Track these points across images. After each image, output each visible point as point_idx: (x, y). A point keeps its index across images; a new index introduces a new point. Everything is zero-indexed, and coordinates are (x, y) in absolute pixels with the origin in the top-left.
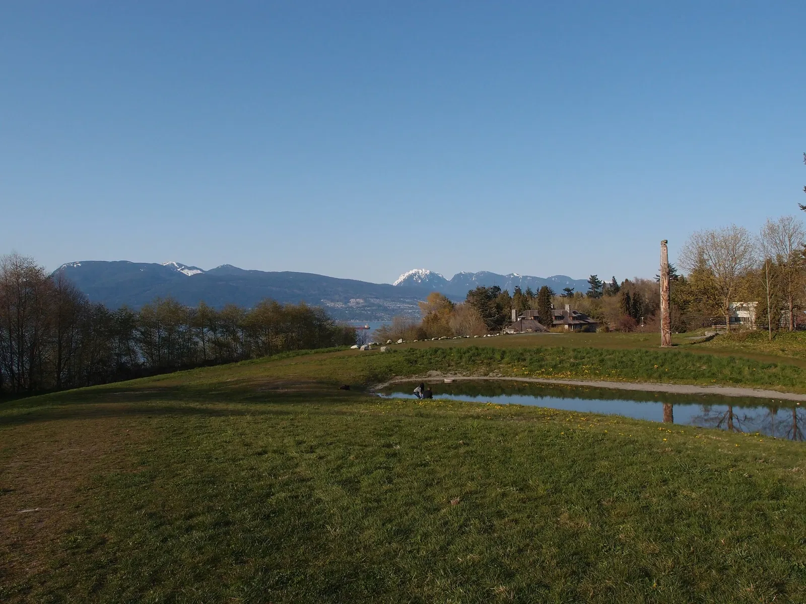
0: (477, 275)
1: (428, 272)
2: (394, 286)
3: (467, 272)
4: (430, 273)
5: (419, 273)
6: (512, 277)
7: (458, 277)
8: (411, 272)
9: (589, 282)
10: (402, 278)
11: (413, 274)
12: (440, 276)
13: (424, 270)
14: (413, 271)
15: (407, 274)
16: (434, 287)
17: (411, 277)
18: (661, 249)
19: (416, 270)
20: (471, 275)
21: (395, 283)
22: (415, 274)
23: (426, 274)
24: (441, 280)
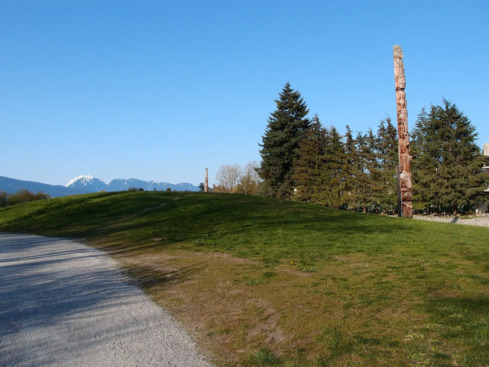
0: (128, 181)
1: (92, 178)
2: (66, 187)
3: (121, 178)
4: (94, 178)
5: (85, 178)
6: (153, 183)
7: (114, 182)
8: (79, 178)
9: (199, 187)
10: (72, 182)
11: (81, 178)
12: (101, 180)
13: (89, 176)
14: (81, 177)
15: (76, 179)
16: (96, 188)
17: (79, 181)
18: (205, 171)
19: (83, 176)
20: (124, 181)
21: (67, 185)
22: (82, 179)
23: (91, 179)
24: (103, 184)
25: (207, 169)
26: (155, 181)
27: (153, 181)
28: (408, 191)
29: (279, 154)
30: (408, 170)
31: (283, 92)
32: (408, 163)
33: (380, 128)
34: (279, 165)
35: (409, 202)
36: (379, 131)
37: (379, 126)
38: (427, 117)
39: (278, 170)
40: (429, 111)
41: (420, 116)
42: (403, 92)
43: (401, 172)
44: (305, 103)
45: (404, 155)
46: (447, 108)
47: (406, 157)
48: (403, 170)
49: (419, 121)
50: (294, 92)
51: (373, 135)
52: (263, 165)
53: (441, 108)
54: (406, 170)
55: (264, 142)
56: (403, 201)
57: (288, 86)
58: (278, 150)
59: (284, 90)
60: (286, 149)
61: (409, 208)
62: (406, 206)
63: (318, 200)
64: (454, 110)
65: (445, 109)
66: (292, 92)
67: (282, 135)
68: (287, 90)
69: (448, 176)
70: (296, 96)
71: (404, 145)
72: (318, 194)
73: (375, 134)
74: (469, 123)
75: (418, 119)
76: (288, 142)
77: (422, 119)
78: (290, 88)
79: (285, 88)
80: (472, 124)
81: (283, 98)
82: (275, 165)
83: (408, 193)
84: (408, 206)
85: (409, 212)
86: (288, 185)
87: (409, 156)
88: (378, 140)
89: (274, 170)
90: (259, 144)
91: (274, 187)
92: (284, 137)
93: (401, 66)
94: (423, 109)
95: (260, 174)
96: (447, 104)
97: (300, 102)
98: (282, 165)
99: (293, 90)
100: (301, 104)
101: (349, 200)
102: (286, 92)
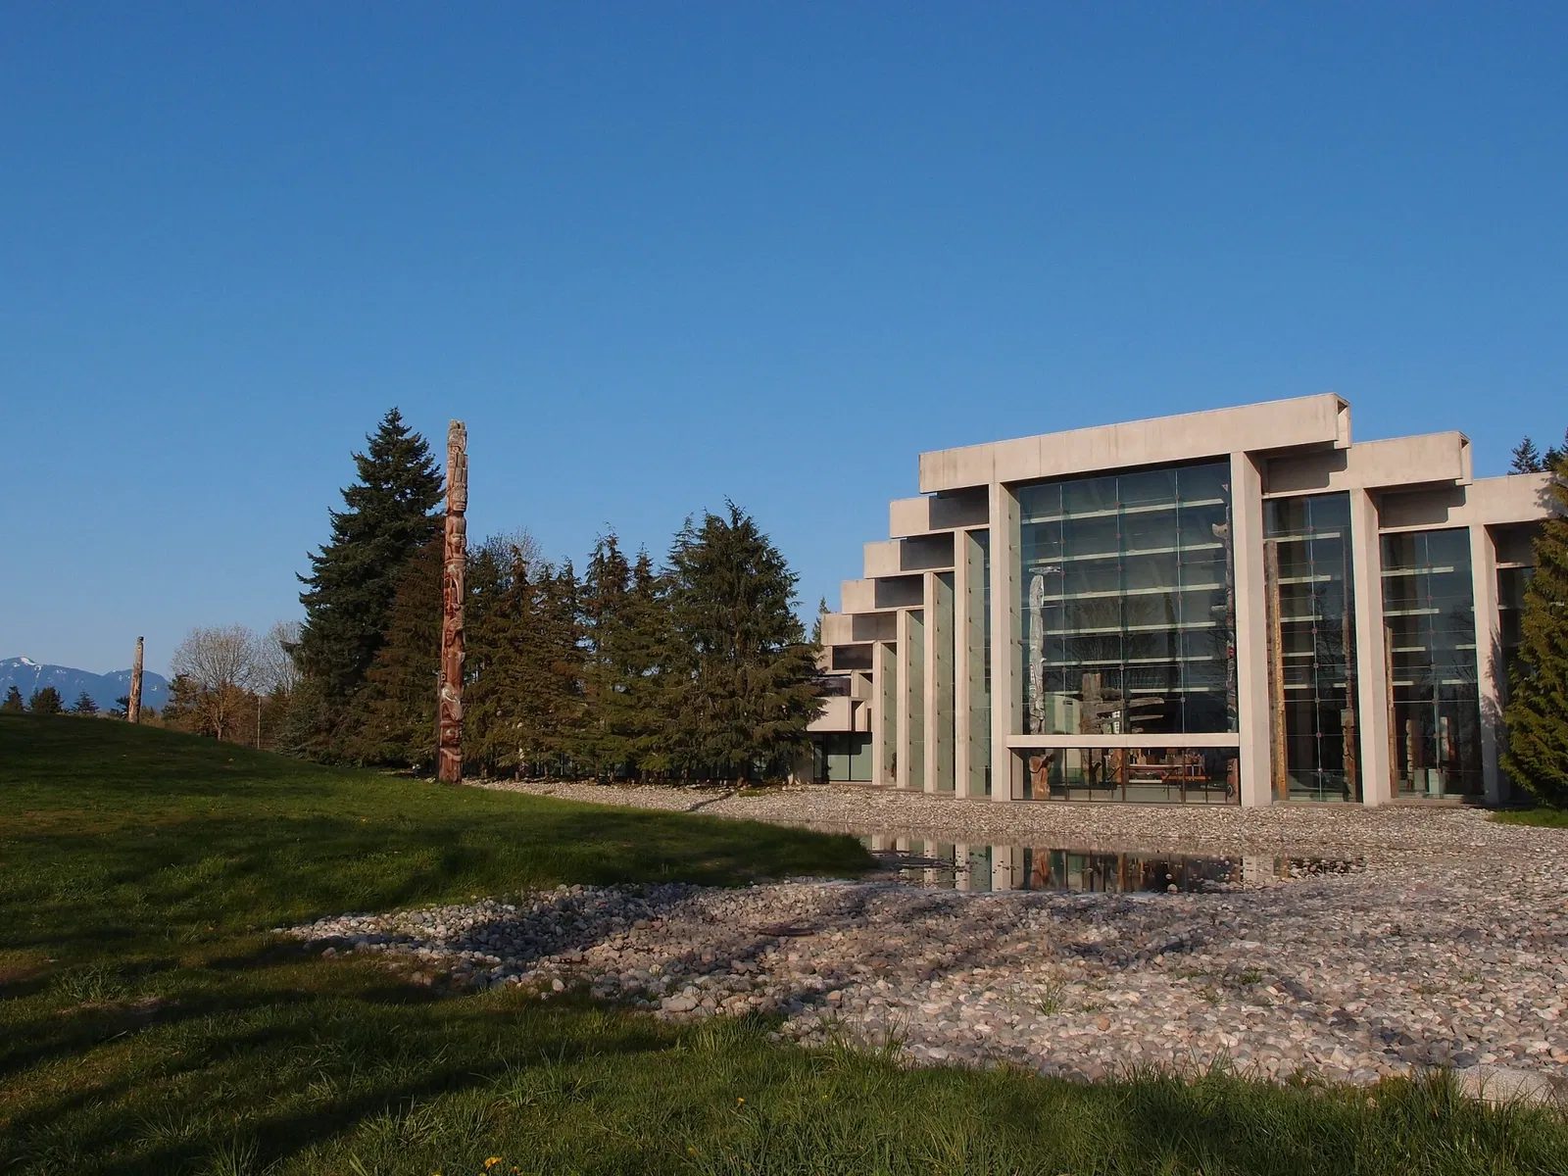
18: (136, 646)
25: (142, 639)
26: (25, 661)
27: (18, 660)
28: (452, 726)
29: (351, 608)
30: (457, 681)
31: (379, 432)
32: (457, 667)
33: (593, 559)
34: (349, 639)
35: (452, 749)
36: (593, 568)
37: (591, 555)
38: (696, 541)
39: (346, 653)
40: (700, 524)
41: (680, 538)
42: (459, 519)
43: (443, 686)
44: (438, 468)
45: (451, 649)
46: (735, 522)
47: (455, 654)
48: (446, 681)
49: (677, 549)
50: (408, 438)
51: (576, 575)
52: (307, 635)
53: (722, 521)
54: (453, 684)
55: (316, 569)
56: (443, 746)
57: (395, 417)
58: (352, 595)
59: (384, 429)
60: (371, 594)
61: (452, 760)
62: (446, 756)
63: (429, 739)
64: (747, 530)
65: (731, 527)
66: (407, 436)
67: (365, 554)
68: (392, 428)
69: (720, 690)
70: (415, 449)
71: (452, 629)
72: (429, 725)
73: (581, 574)
74: (783, 565)
75: (674, 544)
76: (380, 575)
77: (684, 543)
78: (400, 423)
79: (385, 424)
80: (791, 567)
81: (377, 451)
82: (339, 638)
83: (452, 729)
84: (450, 756)
85: (453, 768)
86: (372, 698)
87: (460, 654)
88: (586, 590)
89: (333, 653)
90: (298, 576)
91: (333, 699)
92: (368, 561)
93: (460, 464)
94: (688, 521)
95: (299, 661)
96: (736, 516)
97: (426, 465)
98: (361, 637)
99: (408, 430)
100: (427, 472)
101: (502, 744)
102: (389, 434)
